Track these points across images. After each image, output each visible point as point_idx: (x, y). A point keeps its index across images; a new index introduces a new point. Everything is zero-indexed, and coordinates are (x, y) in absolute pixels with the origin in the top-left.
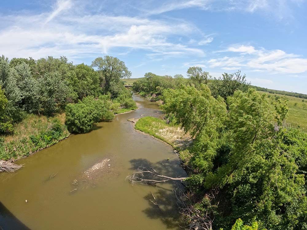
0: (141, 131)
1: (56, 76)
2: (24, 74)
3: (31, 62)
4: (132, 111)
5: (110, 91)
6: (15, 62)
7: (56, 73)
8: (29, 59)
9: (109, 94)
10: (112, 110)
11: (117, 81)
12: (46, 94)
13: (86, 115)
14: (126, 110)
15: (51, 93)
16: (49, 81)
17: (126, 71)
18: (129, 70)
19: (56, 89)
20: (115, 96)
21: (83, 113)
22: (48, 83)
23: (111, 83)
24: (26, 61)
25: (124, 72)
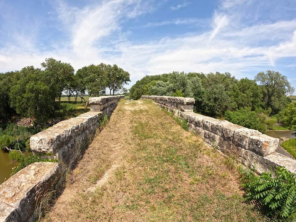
0: (284, 148)
1: (220, 88)
2: (197, 85)
3: (202, 76)
4: (288, 130)
5: (271, 106)
6: (191, 75)
7: (221, 85)
8: (201, 74)
9: (270, 109)
10: (267, 124)
11: (279, 97)
12: (212, 100)
13: (240, 122)
14: (282, 128)
15: (216, 99)
16: (215, 91)
17: (289, 87)
18: (292, 86)
19: (220, 97)
20: (275, 112)
21: (238, 119)
22: (214, 93)
23: (273, 98)
24: (198, 75)
25: (286, 87)
